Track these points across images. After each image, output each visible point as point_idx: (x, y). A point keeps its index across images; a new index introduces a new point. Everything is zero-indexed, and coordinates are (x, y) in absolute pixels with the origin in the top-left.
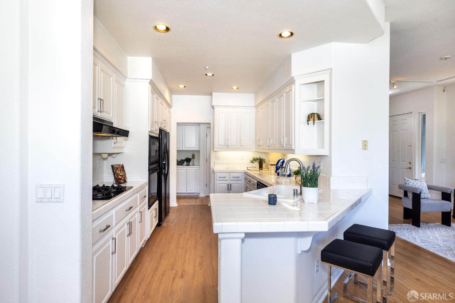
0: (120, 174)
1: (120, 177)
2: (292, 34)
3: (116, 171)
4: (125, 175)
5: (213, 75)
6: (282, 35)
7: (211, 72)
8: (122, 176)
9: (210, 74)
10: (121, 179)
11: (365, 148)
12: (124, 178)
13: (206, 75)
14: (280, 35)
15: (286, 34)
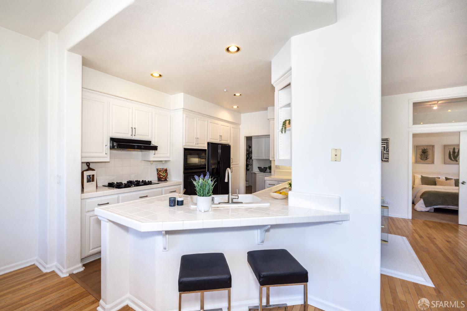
0: (163, 175)
1: (162, 177)
2: (238, 49)
3: (159, 172)
4: (167, 175)
5: (241, 95)
6: (230, 49)
7: (238, 93)
8: (164, 176)
9: (238, 94)
10: (162, 178)
11: (336, 158)
12: (165, 178)
13: (235, 95)
14: (228, 49)
15: (233, 49)
